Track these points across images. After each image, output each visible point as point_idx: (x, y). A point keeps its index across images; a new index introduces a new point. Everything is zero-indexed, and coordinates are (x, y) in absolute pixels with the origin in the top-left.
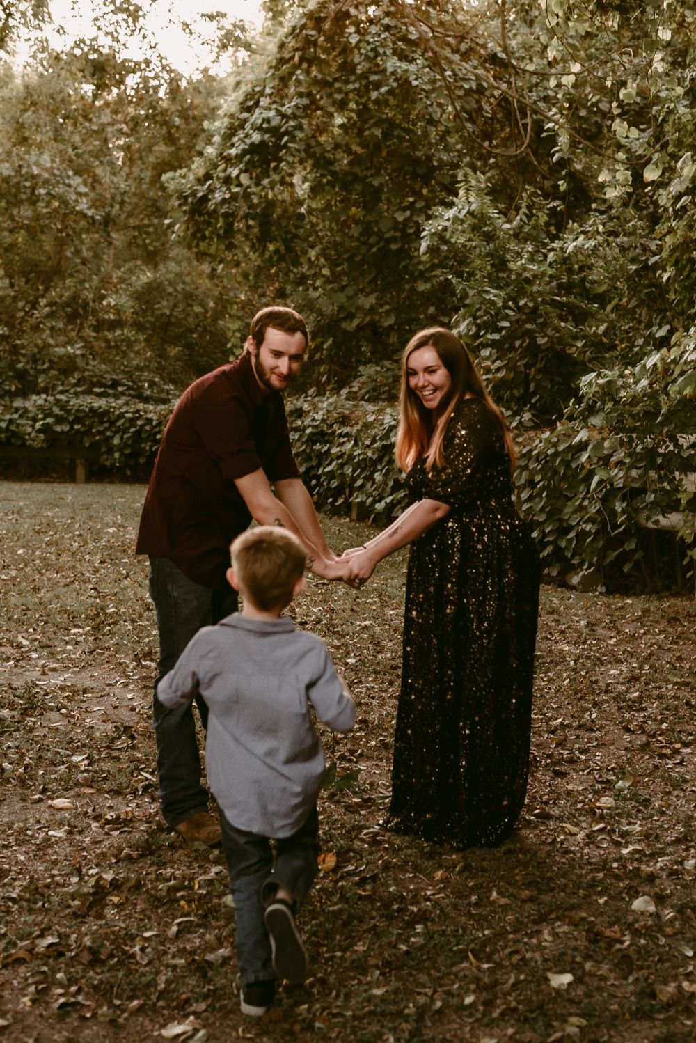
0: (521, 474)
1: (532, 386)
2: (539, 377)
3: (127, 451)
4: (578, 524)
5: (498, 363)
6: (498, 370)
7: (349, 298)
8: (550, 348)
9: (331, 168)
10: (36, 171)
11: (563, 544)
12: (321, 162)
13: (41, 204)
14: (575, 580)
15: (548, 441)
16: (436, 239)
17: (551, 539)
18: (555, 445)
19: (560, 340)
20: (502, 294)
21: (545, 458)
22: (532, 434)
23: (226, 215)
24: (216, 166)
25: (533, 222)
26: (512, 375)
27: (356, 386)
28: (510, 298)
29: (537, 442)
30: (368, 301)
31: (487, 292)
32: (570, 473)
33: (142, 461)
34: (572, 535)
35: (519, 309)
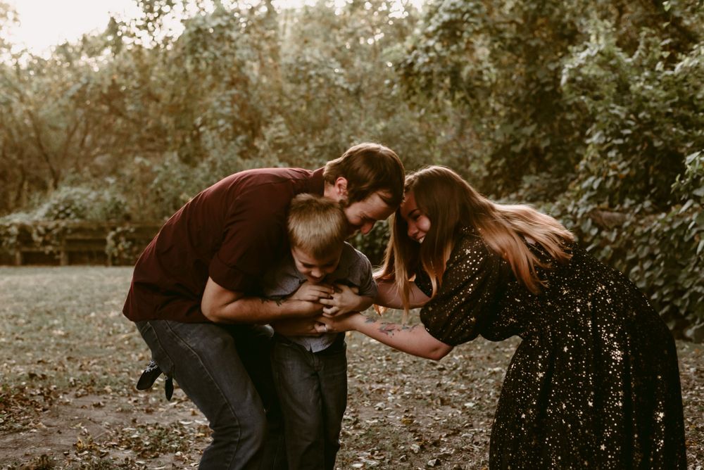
0: (643, 249)
1: (651, 181)
2: (657, 173)
3: (366, 245)
4: (691, 287)
5: (624, 164)
6: (624, 169)
7: (516, 129)
8: (665, 149)
9: (501, 35)
10: (308, 59)
11: (678, 303)
12: (494, 32)
13: (312, 81)
14: (689, 333)
15: (663, 221)
16: (573, 73)
17: (667, 299)
18: (670, 224)
19: (673, 143)
20: (625, 109)
21: (662, 235)
22: (652, 217)
23: (426, 74)
24: (419, 41)
25: (650, 56)
26: (634, 172)
27: (521, 193)
28: (631, 112)
29: (655, 222)
30: (529, 130)
31: (613, 108)
32: (683, 246)
33: (376, 251)
34: (686, 296)
35: (639, 121)
